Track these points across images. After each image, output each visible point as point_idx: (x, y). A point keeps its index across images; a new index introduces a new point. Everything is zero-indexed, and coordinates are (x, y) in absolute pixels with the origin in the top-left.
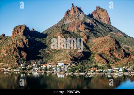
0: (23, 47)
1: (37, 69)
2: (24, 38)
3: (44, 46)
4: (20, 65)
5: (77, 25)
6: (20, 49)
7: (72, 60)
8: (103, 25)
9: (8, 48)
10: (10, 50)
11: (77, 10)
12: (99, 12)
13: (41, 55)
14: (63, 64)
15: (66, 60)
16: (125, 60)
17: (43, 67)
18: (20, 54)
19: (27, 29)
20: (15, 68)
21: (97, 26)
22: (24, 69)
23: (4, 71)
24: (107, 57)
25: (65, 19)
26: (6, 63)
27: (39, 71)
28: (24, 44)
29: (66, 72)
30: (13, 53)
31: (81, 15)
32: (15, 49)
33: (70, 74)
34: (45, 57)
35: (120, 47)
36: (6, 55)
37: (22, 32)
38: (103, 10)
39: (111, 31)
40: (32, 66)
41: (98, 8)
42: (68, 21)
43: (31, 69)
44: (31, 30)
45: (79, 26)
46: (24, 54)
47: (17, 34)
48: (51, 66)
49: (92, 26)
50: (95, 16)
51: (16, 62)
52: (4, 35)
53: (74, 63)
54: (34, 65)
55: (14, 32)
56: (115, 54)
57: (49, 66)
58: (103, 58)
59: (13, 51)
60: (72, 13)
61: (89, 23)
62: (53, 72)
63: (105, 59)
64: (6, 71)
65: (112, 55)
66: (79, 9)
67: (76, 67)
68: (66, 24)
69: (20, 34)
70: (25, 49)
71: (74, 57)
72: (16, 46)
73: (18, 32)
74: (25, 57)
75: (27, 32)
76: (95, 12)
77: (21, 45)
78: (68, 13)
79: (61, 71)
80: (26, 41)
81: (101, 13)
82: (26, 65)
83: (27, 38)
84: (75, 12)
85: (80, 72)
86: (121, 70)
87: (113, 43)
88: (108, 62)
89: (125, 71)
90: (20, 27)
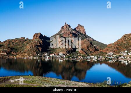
0: (39, 44)
1: (48, 57)
2: (40, 40)
4: (38, 54)
5: (68, 34)
6: (38, 46)
7: (67, 52)
8: (82, 34)
9: (31, 45)
10: (32, 46)
11: (68, 26)
12: (80, 27)
13: (49, 49)
14: (62, 54)
15: (64, 52)
17: (51, 55)
18: (38, 49)
19: (41, 35)
20: (35, 56)
21: (79, 34)
22: (40, 57)
23: (28, 58)
24: (86, 51)
25: (61, 31)
26: (30, 53)
27: (49, 58)
28: (40, 43)
29: (64, 58)
30: (34, 48)
31: (70, 29)
32: (35, 46)
33: (67, 59)
34: (52, 50)
35: (92, 46)
36: (29, 49)
37: (39, 36)
38: (82, 26)
39: (86, 37)
40: (45, 55)
41: (79, 25)
42: (63, 32)
43: (44, 57)
44: (43, 36)
45: (69, 35)
46: (40, 48)
47: (36, 38)
48: (55, 55)
49: (76, 35)
50: (77, 30)
51: (35, 53)
52: (28, 39)
53: (68, 54)
54: (46, 55)
55: (34, 37)
56: (90, 49)
57: (54, 55)
58: (84, 51)
59: (34, 47)
60: (65, 28)
61: (74, 33)
62: (57, 58)
63: (85, 52)
64: (30, 58)
65: (88, 49)
66: (69, 26)
67: (69, 56)
68: (62, 33)
69: (37, 38)
70: (40, 46)
71: (68, 51)
72: (36, 44)
73: (36, 37)
74: (40, 50)
75: (41, 36)
76: (77, 28)
77: (38, 44)
78: (63, 27)
79: (61, 58)
80: (41, 41)
81: (81, 28)
82: (41, 55)
83: (42, 40)
84: (67, 27)
85: (72, 58)
86: (96, 57)
87: (89, 43)
88: (86, 53)
89: (98, 58)
90: (38, 34)
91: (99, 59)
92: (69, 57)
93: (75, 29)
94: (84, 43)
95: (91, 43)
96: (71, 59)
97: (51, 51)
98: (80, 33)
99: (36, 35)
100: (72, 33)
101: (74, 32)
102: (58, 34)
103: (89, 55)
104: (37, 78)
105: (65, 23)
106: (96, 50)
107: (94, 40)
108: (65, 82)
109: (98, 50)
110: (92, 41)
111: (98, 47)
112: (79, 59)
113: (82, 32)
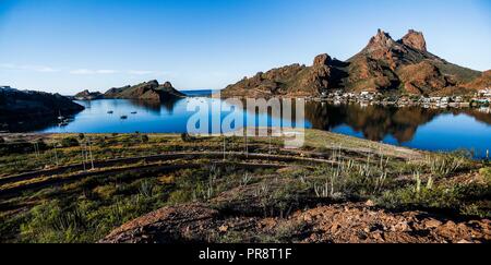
1: (339, 97)
2: (326, 67)
3: (346, 75)
4: (321, 93)
5: (383, 53)
6: (321, 78)
7: (377, 89)
8: (416, 51)
9: (309, 78)
10: (312, 79)
11: (384, 36)
12: (412, 36)
13: (343, 84)
14: (367, 92)
15: (371, 89)
16: (449, 89)
17: (346, 95)
18: (321, 83)
19: (328, 57)
20: (316, 97)
21: (408, 52)
22: (325, 98)
24: (421, 87)
25: (368, 47)
27: (342, 99)
28: (325, 73)
29: (372, 101)
30: (315, 81)
31: (388, 41)
32: (316, 78)
33: (377, 102)
34: (347, 86)
35: (440, 75)
36: (307, 84)
37: (323, 60)
38: (418, 34)
41: (411, 32)
42: (372, 49)
43: (333, 97)
44: (332, 59)
45: (385, 54)
46: (325, 83)
47: (318, 63)
48: (353, 95)
49: (402, 53)
50: (406, 42)
51: (317, 91)
52: (304, 66)
53: (380, 92)
54: (336, 94)
55: (315, 62)
56: (432, 82)
57: (351, 95)
58: (416, 87)
60: (377, 40)
61: (398, 50)
62: (356, 101)
63: (419, 88)
65: (428, 83)
66: (387, 35)
67: (383, 96)
68: (369, 52)
69: (321, 63)
70: (326, 78)
71: (380, 86)
72: (318, 75)
74: (326, 86)
75: (328, 60)
76: (407, 37)
77: (323, 74)
78: (372, 40)
79: (365, 100)
80: (327, 70)
81: (414, 37)
82: (327, 94)
83: (329, 67)
84: (381, 38)
85: (389, 100)
86: (445, 99)
87: (431, 70)
88: (422, 92)
89: (450, 101)
90: (322, 56)
91: (452, 104)
92: (381, 99)
93: (400, 42)
94: (420, 69)
95: (436, 69)
96: (384, 103)
97: (346, 88)
98: (412, 49)
99: (318, 59)
100: (393, 51)
101: (397, 47)
102: (361, 54)
103: (427, 96)
104: (319, 132)
105: (379, 30)
106: (447, 84)
107: (445, 63)
108: (370, 143)
109: (453, 85)
110: (439, 66)
111: (453, 78)
112: (402, 103)
113: (417, 46)
